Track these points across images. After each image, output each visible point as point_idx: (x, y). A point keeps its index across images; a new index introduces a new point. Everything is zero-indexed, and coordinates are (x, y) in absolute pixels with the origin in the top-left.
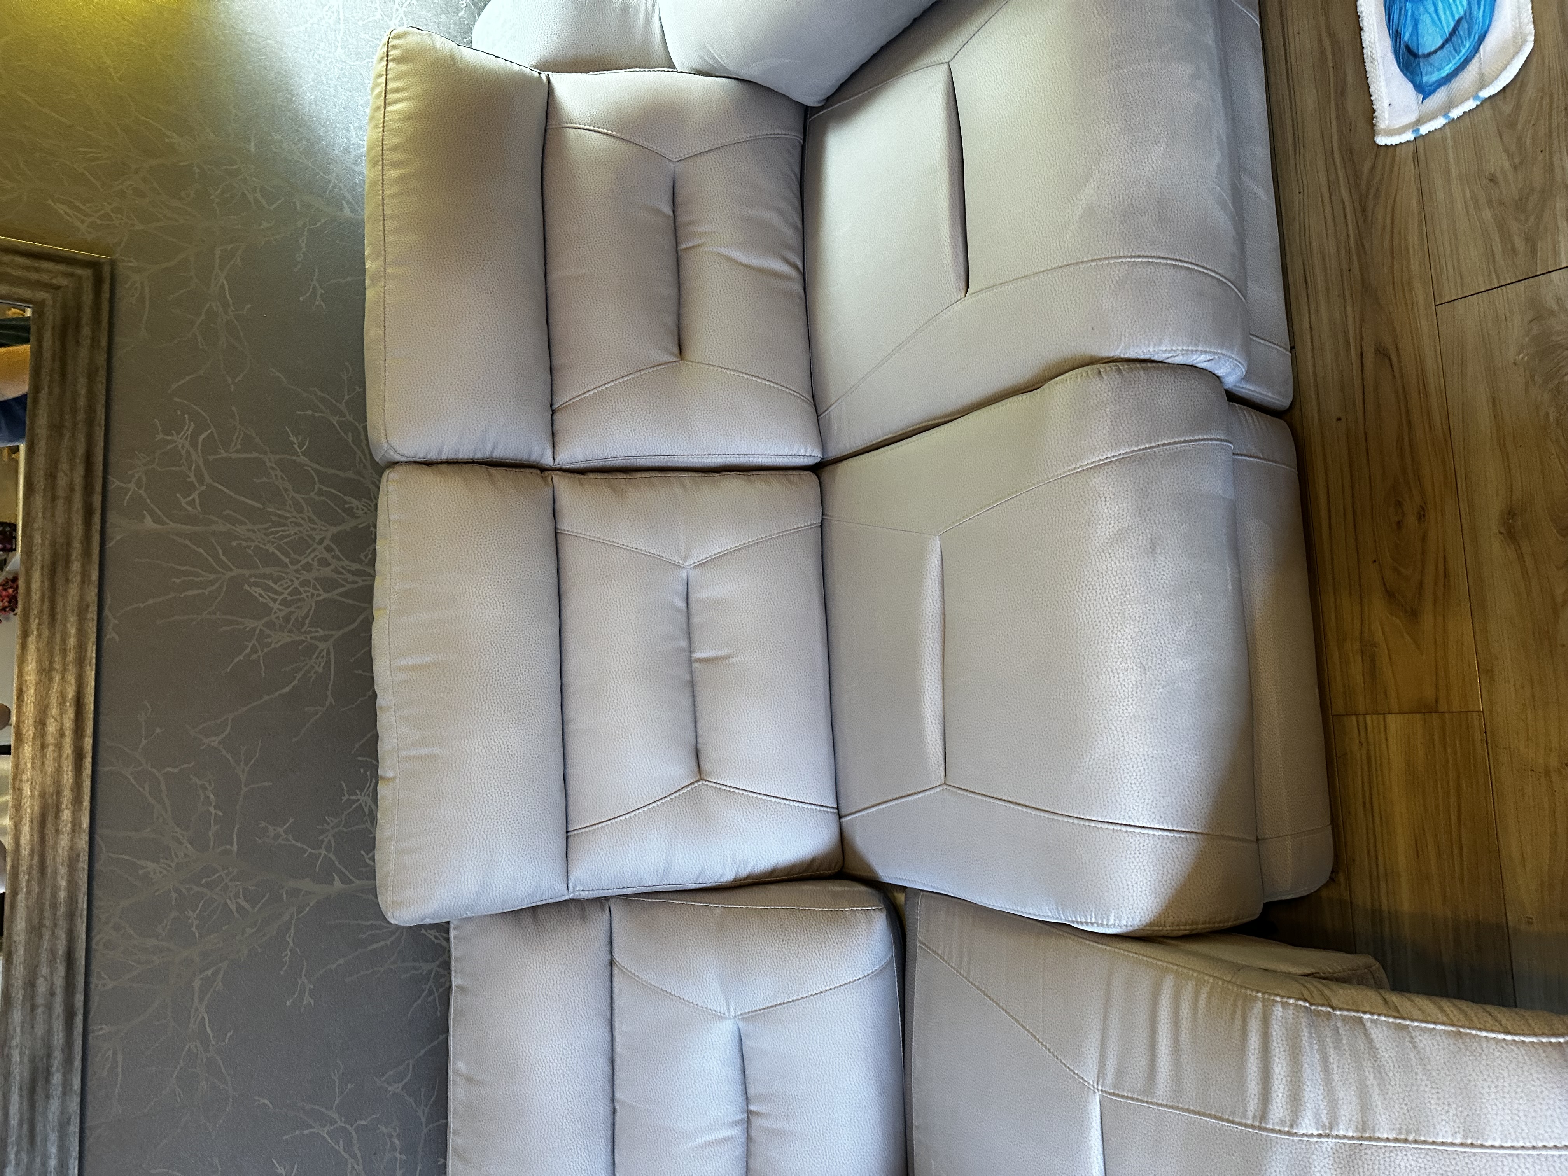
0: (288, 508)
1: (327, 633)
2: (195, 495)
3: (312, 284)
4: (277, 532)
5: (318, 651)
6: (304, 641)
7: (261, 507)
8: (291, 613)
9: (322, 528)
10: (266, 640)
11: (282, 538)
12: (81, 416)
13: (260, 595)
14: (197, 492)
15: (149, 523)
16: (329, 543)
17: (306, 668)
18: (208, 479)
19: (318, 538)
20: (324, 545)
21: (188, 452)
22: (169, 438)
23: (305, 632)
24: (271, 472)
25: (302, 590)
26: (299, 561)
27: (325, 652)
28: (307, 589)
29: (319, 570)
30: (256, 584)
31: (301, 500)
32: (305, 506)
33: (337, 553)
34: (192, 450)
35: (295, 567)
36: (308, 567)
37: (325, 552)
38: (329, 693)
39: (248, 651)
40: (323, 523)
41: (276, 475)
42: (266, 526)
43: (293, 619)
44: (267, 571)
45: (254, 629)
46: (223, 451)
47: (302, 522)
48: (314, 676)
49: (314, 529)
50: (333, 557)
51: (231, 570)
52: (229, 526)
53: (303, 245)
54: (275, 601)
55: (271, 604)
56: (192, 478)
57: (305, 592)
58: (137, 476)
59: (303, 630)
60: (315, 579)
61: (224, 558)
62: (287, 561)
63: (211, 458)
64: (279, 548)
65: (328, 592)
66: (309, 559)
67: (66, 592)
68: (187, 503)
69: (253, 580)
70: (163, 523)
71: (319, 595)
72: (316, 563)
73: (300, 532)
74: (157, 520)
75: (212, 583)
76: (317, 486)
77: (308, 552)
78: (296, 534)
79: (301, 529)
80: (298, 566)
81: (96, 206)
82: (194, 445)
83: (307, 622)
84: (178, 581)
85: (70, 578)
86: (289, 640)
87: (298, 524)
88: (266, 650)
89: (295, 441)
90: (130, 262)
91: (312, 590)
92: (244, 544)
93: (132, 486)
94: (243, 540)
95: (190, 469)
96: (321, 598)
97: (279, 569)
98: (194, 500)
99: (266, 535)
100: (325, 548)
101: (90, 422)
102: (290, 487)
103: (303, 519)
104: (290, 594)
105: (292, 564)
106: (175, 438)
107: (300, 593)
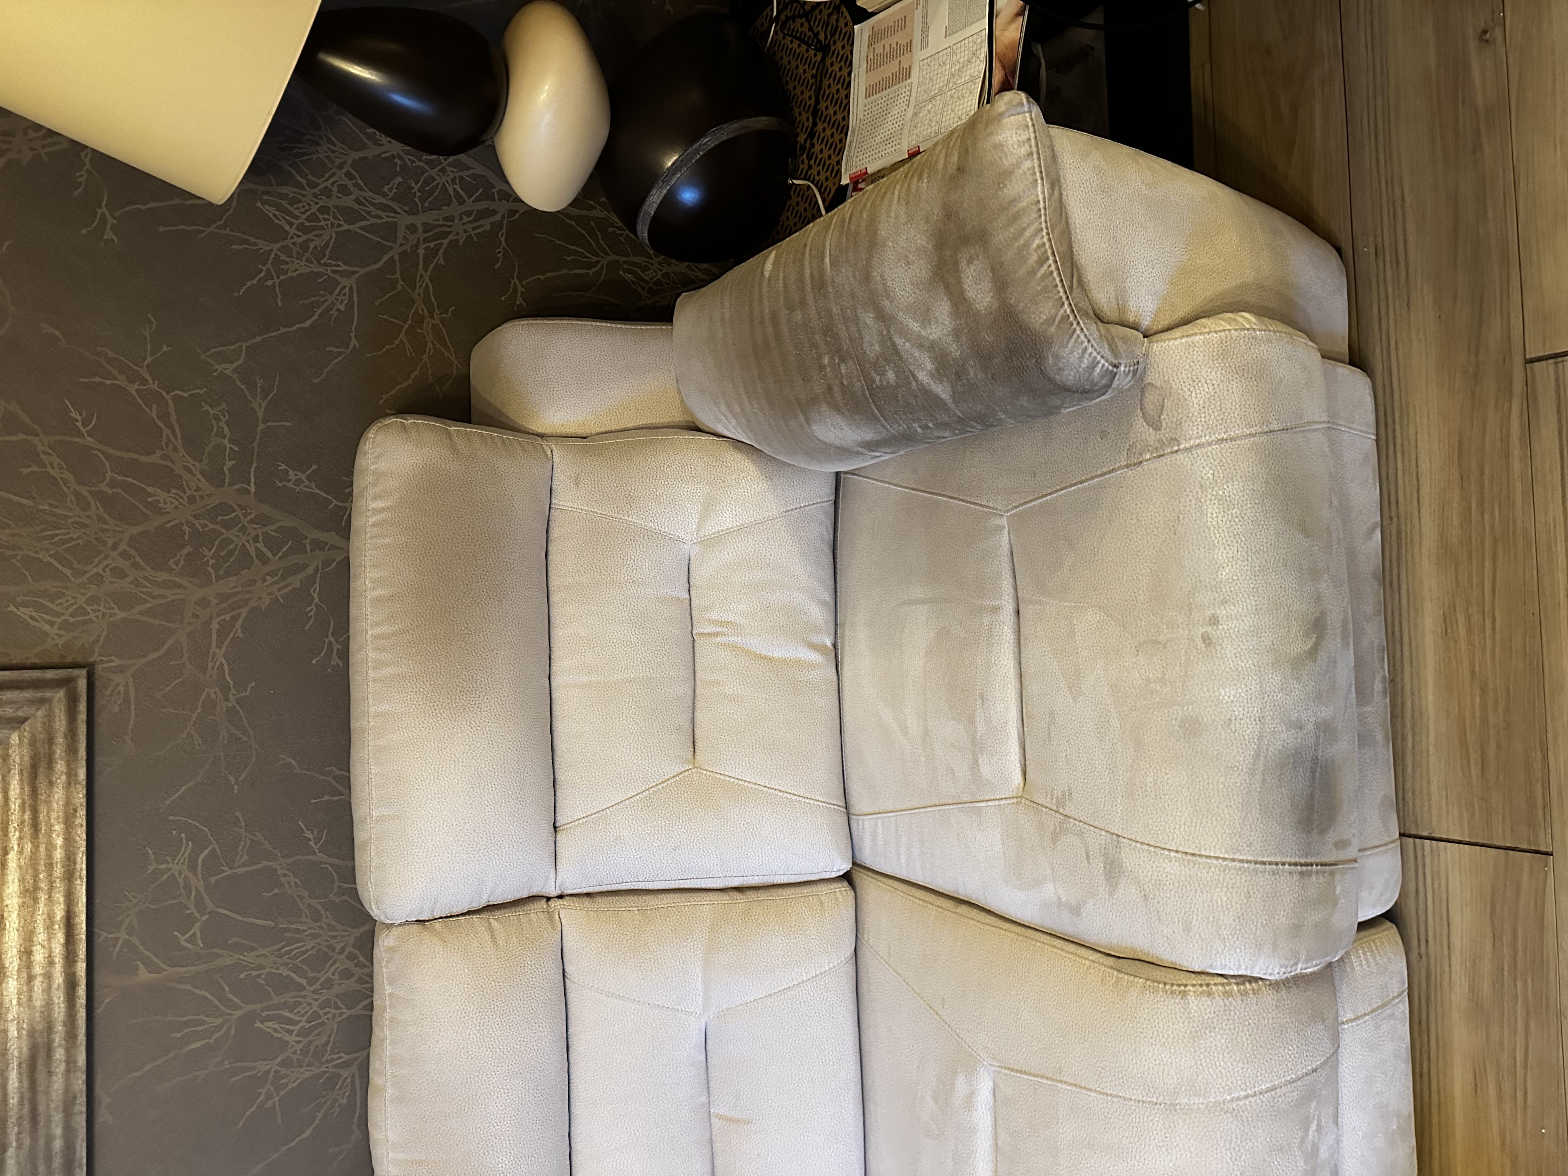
0: (304, 919)
1: (350, 1056)
2: (196, 929)
3: (327, 640)
4: (292, 950)
5: (341, 1080)
6: (326, 1072)
7: (272, 924)
8: (311, 1042)
9: (343, 933)
10: (282, 1081)
11: (296, 957)
12: (58, 871)
13: (275, 1030)
14: (199, 924)
15: (144, 975)
16: (351, 949)
17: (328, 1103)
18: (210, 906)
19: (338, 947)
20: (346, 953)
21: (186, 879)
22: (163, 867)
23: (328, 1061)
24: (282, 879)
25: (321, 1012)
26: (318, 979)
27: (349, 1080)
28: (327, 1010)
29: (339, 984)
30: (268, 1019)
31: (319, 907)
32: (322, 912)
33: (361, 959)
34: (190, 875)
35: (312, 988)
36: (328, 984)
37: (346, 961)
38: (355, 1126)
39: (262, 1098)
40: (345, 927)
41: (289, 883)
42: (278, 947)
43: (312, 1048)
44: (282, 999)
45: (268, 1072)
46: (226, 868)
47: (321, 932)
48: (338, 1110)
49: (335, 937)
50: (356, 965)
51: (240, 1008)
52: (237, 956)
53: (316, 595)
54: (290, 1032)
55: (287, 1037)
56: (192, 909)
57: (326, 1014)
58: (127, 921)
59: (324, 1060)
60: (337, 996)
61: (231, 996)
62: (304, 982)
63: (213, 880)
64: (296, 969)
65: (351, 1009)
66: (329, 975)
67: (48, 1087)
68: (186, 941)
69: (264, 1014)
70: (159, 970)
71: (342, 1014)
72: (337, 977)
73: (318, 944)
74: (153, 969)
75: (219, 1028)
76: (337, 884)
77: (327, 966)
78: (313, 947)
79: (319, 940)
80: (317, 986)
81: (68, 601)
82: (193, 867)
83: (329, 1048)
84: (179, 1035)
85: (53, 1069)
86: (308, 1074)
87: (316, 936)
88: (282, 1093)
89: (311, 836)
90: (112, 661)
91: (332, 1011)
92: (255, 973)
93: (123, 935)
94: (253, 969)
95: (189, 898)
96: (344, 1016)
97: (293, 994)
98: (194, 934)
99: (281, 956)
100: (347, 958)
101: (69, 876)
102: (305, 894)
103: (321, 927)
104: (308, 1021)
105: (310, 985)
106: (170, 865)
107: (320, 1017)
